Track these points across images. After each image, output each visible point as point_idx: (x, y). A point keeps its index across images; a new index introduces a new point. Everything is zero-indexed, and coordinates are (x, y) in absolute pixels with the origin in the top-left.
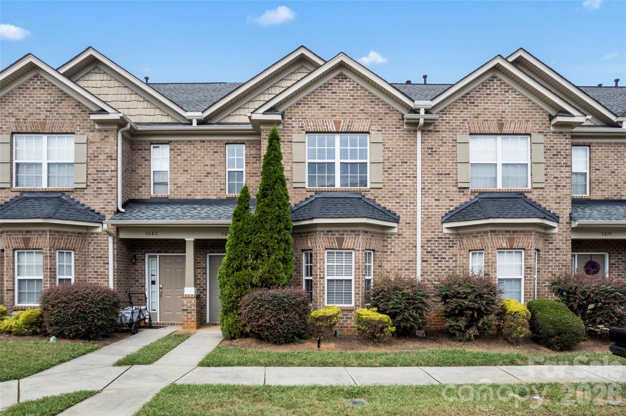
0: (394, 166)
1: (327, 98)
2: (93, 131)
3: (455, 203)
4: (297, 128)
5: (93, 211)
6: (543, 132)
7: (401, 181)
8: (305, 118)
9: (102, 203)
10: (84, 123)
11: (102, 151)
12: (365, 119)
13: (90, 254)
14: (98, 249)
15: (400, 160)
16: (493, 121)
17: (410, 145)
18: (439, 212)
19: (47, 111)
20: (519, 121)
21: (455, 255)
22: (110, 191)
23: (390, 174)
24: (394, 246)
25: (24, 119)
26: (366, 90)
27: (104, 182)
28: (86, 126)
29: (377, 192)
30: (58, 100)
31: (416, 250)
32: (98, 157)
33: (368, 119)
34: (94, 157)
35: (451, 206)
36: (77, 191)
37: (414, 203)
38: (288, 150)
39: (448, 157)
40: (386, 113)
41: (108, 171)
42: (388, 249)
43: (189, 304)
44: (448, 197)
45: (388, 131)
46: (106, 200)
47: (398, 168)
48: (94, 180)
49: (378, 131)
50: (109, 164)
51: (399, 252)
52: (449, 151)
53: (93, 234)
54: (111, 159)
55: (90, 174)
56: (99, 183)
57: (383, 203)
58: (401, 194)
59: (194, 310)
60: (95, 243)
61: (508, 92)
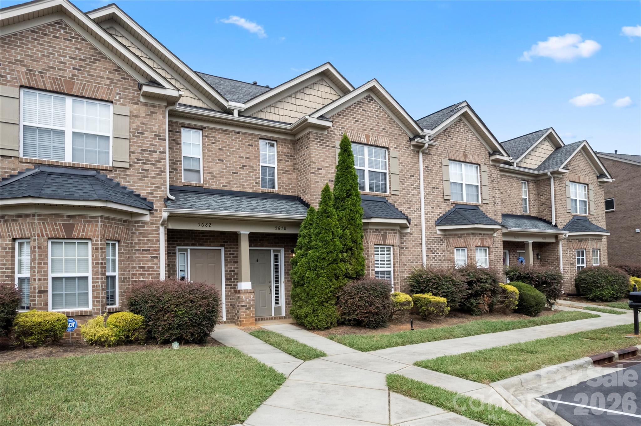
0: (406, 178)
1: (359, 113)
2: (137, 104)
3: (443, 211)
4: (338, 136)
5: (138, 196)
6: (486, 164)
7: (410, 191)
8: (344, 128)
9: (149, 187)
10: (124, 92)
11: (148, 128)
12: (386, 136)
13: (134, 247)
14: (144, 240)
15: (409, 173)
16: (461, 151)
17: (415, 163)
18: (433, 217)
19: (74, 69)
20: (474, 154)
21: (444, 251)
22: (158, 174)
23: (403, 184)
24: (408, 243)
25: (39, 72)
26: (386, 113)
27: (151, 164)
28: (127, 96)
29: (396, 198)
30: (90, 58)
31: (422, 246)
32: (143, 134)
33: (388, 137)
34: (138, 133)
35: (440, 213)
36: (116, 171)
37: (419, 209)
38: (332, 155)
39: (438, 175)
40: (399, 135)
41: (155, 152)
42: (404, 245)
43: (248, 300)
44: (439, 206)
45: (401, 149)
46: (154, 184)
47: (408, 180)
48: (138, 160)
49: (395, 148)
50: (158, 144)
51: (411, 248)
52: (437, 171)
53: (138, 222)
54: (159, 139)
55: (133, 153)
56: (145, 163)
57: (400, 207)
58: (411, 201)
59: (252, 305)
60: (140, 233)
61: (468, 132)
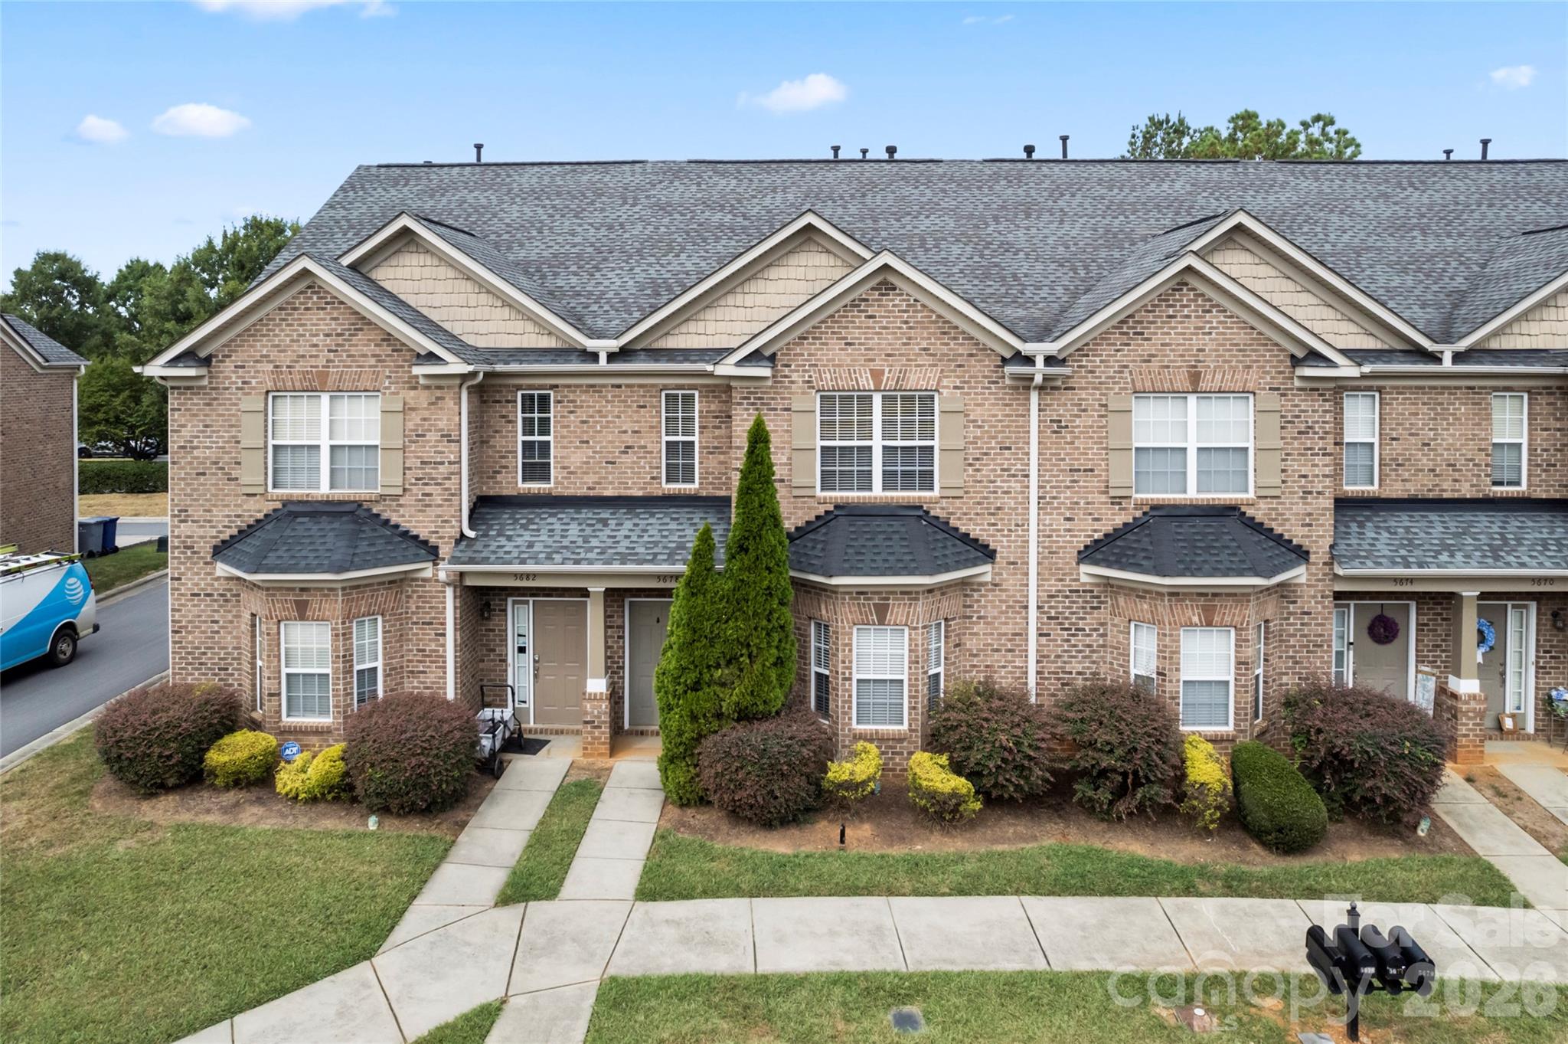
0: (986, 454)
1: (857, 327)
2: (415, 388)
3: (1104, 525)
4: (801, 384)
5: (417, 537)
6: (1278, 389)
7: (998, 484)
8: (816, 365)
9: (432, 522)
10: (397, 372)
11: (431, 425)
12: (930, 365)
13: (410, 618)
14: (424, 608)
15: (997, 443)
16: (1180, 367)
17: (1017, 416)
18: (1072, 542)
19: (329, 351)
20: (1231, 367)
21: (1102, 624)
22: (446, 500)
23: (978, 470)
24: (985, 607)
25: (288, 367)
26: (932, 311)
27: (436, 484)
28: (400, 377)
29: (953, 503)
30: (350, 330)
31: (1027, 613)
32: (424, 436)
33: (936, 365)
34: (417, 436)
35: (1095, 531)
36: (385, 500)
37: (1023, 525)
38: (783, 426)
39: (1092, 438)
40: (971, 355)
41: (442, 463)
42: (974, 612)
43: (596, 712)
44: (1090, 514)
45: (975, 388)
46: (440, 516)
47: (993, 459)
48: (417, 479)
49: (955, 388)
50: (446, 450)
51: (995, 618)
52: (1092, 427)
53: (416, 580)
54: (449, 441)
55: (410, 469)
56: (426, 484)
57: (964, 525)
58: (999, 509)
59: (604, 722)
60: (419, 597)
61: (1209, 311)
